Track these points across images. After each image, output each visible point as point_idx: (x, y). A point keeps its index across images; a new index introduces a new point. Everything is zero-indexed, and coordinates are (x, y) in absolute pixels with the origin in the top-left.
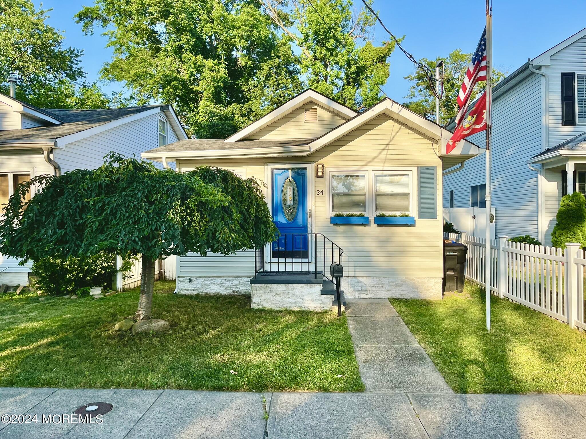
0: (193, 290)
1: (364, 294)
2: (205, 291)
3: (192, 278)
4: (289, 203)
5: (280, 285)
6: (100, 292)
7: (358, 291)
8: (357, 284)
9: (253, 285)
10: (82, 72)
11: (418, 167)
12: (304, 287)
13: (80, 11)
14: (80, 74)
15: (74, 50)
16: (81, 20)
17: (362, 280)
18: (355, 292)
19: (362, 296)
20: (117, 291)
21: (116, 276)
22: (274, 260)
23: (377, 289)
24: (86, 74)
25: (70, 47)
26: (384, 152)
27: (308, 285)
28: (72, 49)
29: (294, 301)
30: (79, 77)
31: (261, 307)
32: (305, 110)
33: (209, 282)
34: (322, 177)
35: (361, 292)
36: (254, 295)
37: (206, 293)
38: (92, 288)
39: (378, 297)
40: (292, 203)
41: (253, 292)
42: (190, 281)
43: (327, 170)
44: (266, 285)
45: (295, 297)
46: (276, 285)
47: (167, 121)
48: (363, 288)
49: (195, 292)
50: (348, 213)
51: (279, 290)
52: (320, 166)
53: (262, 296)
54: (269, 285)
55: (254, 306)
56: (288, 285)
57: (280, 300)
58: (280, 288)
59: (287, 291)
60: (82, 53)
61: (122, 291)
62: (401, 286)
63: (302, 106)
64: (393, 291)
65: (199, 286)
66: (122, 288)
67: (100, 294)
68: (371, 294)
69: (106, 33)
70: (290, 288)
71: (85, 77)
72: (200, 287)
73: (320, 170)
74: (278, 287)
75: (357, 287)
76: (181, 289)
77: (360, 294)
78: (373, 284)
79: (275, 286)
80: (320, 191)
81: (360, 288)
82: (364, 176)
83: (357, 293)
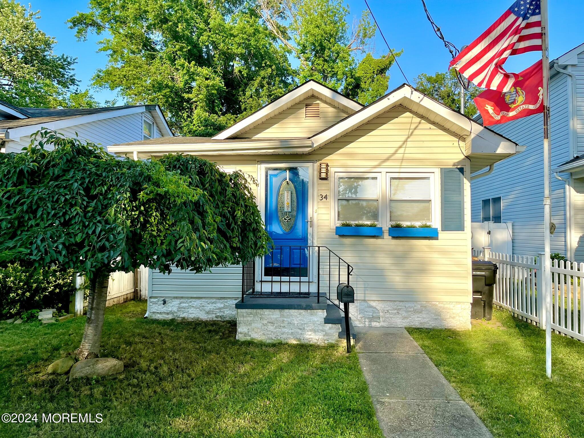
0: (168, 314)
1: (376, 321)
2: (182, 316)
3: (167, 300)
4: (286, 210)
5: (273, 310)
6: (51, 316)
7: (368, 318)
8: (367, 309)
9: (239, 310)
10: (74, 79)
11: (441, 169)
12: (304, 313)
13: (74, 16)
14: (73, 81)
15: (67, 58)
16: (75, 25)
17: (373, 304)
18: (365, 319)
19: (374, 324)
20: (75, 314)
21: (75, 295)
22: (265, 278)
23: (391, 316)
24: (78, 81)
25: (63, 55)
26: (401, 151)
27: (309, 311)
28: (65, 57)
29: (290, 331)
30: (71, 85)
31: (249, 338)
32: (306, 105)
33: (187, 305)
34: (326, 179)
35: (372, 319)
36: (240, 323)
37: (184, 318)
38: (41, 311)
39: (393, 326)
40: (290, 210)
41: (239, 319)
42: (165, 302)
43: (332, 170)
44: (255, 311)
45: (291, 326)
46: (268, 310)
47: (153, 123)
48: (374, 315)
49: (170, 317)
50: (357, 222)
51: (272, 316)
52: (324, 166)
53: (250, 324)
54: (259, 311)
55: (240, 337)
56: (283, 311)
57: (273, 330)
58: (273, 315)
59: (281, 319)
60: (75, 61)
61: (82, 313)
62: (420, 313)
63: (302, 101)
64: (410, 319)
65: (175, 309)
66: (82, 311)
67: (51, 319)
68: (384, 321)
69: (102, 41)
70: (285, 314)
71: (77, 85)
72: (176, 311)
73: (324, 170)
74: (271, 313)
75: (367, 313)
76: (154, 313)
77: (370, 321)
78: (388, 309)
79: (267, 312)
80: (324, 195)
81: (371, 314)
82: (375, 178)
83: (367, 320)
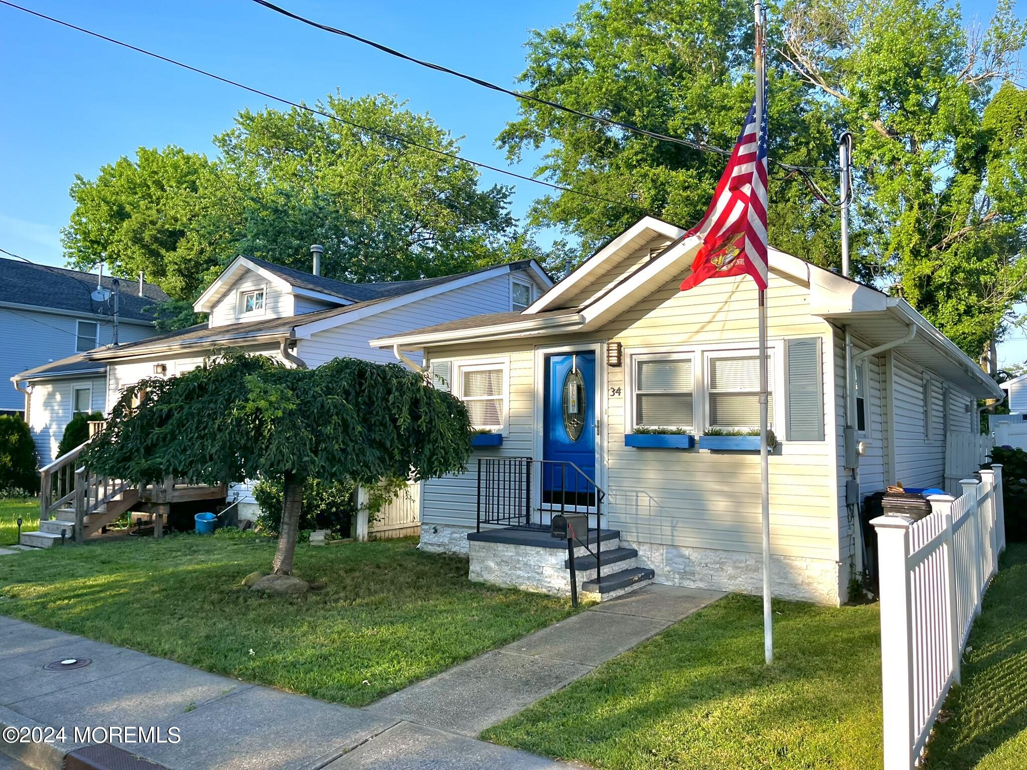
0: (439, 546)
1: (690, 579)
2: (454, 550)
3: (438, 528)
4: (571, 411)
5: (507, 546)
6: (322, 538)
7: (679, 573)
8: (677, 560)
9: (472, 542)
11: (785, 340)
12: (542, 552)
15: (502, 188)
17: (686, 552)
18: (674, 574)
19: (686, 583)
20: (356, 539)
21: (356, 517)
22: (546, 506)
23: (712, 572)
25: (496, 185)
27: (548, 549)
28: (498, 187)
29: (526, 575)
31: (481, 580)
33: (459, 536)
34: (619, 364)
35: (684, 575)
36: (472, 559)
37: (454, 553)
38: (314, 531)
39: (713, 588)
40: (576, 411)
41: (473, 554)
42: (436, 531)
43: (627, 352)
44: (488, 544)
45: (528, 569)
46: (502, 545)
47: (532, 285)
48: (687, 569)
49: (441, 550)
50: (656, 428)
51: (506, 554)
52: (615, 347)
53: (483, 561)
54: (492, 544)
55: (472, 577)
56: (518, 546)
57: (508, 572)
58: (507, 551)
59: (516, 558)
60: (513, 191)
61: (366, 539)
62: (755, 571)
63: (645, 245)
64: (740, 580)
65: (446, 540)
66: (366, 536)
67: (322, 541)
68: (701, 580)
70: (521, 552)
72: (447, 543)
73: (615, 353)
74: (505, 549)
75: (677, 566)
76: (425, 543)
77: (681, 579)
78: (707, 561)
79: (500, 547)
80: (616, 388)
81: (682, 567)
82: (689, 361)
83: (677, 576)
